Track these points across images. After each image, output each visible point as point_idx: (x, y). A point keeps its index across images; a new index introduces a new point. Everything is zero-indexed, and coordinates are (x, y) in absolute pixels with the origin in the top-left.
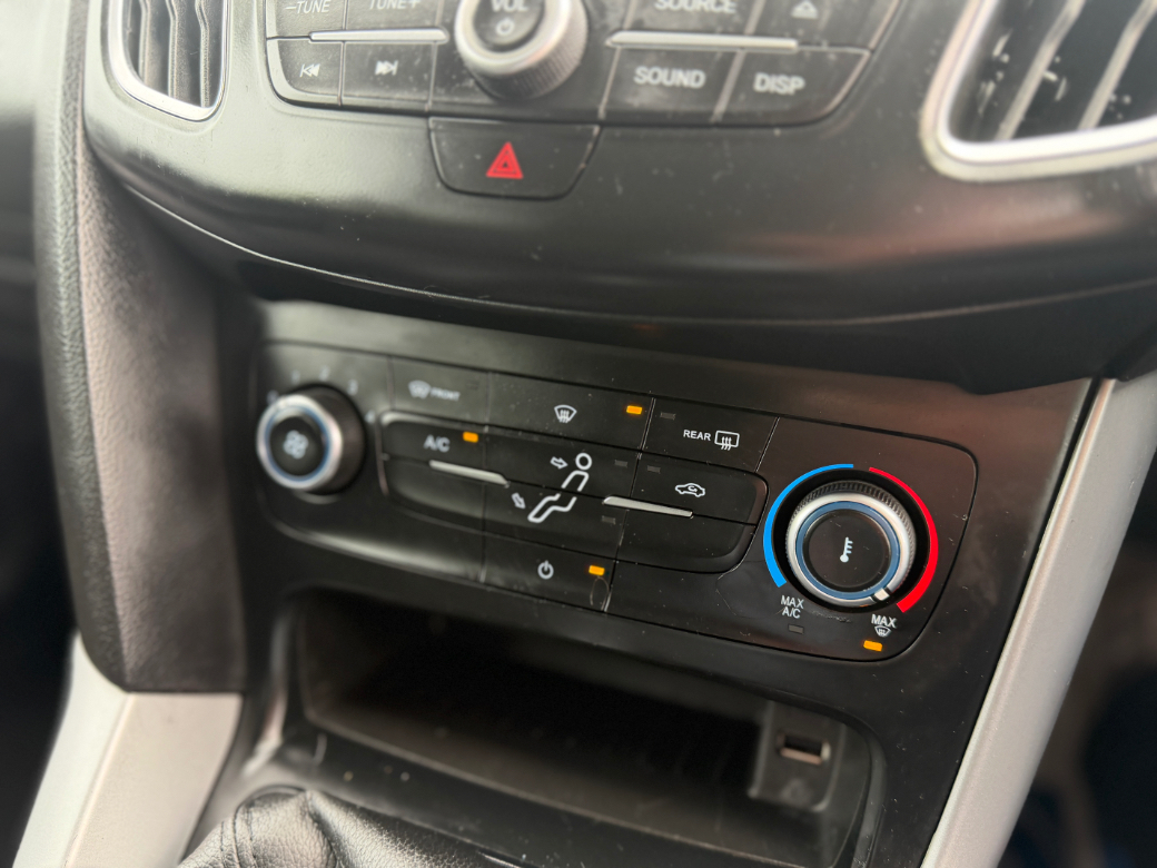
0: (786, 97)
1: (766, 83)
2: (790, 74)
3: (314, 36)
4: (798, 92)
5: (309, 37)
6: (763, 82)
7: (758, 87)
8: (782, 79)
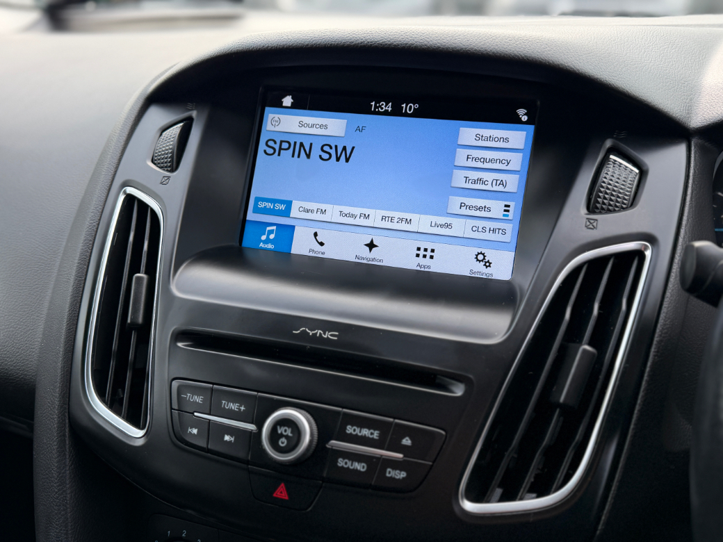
0: (399, 479)
1: (391, 473)
2: (401, 470)
3: (196, 414)
4: (403, 478)
5: (193, 413)
6: (390, 473)
7: (388, 475)
8: (398, 471)
